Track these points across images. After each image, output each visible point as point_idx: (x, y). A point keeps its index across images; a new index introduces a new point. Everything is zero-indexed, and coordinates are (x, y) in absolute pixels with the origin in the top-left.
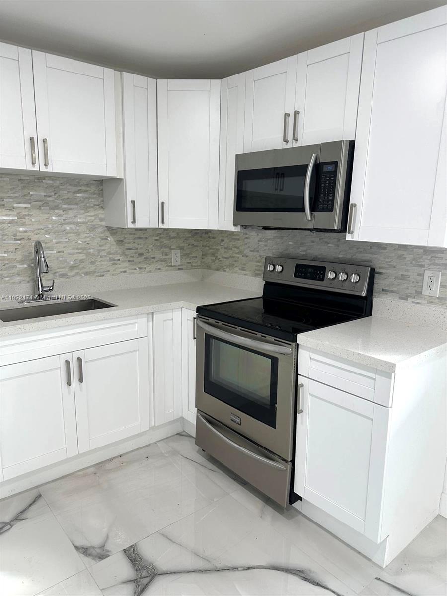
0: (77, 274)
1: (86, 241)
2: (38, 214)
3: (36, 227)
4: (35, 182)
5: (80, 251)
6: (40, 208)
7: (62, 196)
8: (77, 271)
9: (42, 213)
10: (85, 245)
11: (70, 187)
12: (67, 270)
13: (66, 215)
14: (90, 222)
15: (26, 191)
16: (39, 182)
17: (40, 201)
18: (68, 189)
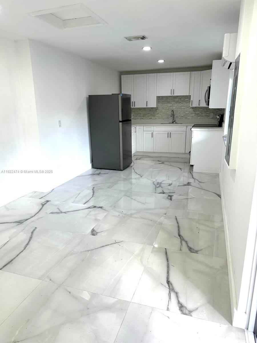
3: (176, 107)
5: (184, 113)
7: (182, 100)
9: (177, 104)
13: (182, 104)
17: (177, 101)
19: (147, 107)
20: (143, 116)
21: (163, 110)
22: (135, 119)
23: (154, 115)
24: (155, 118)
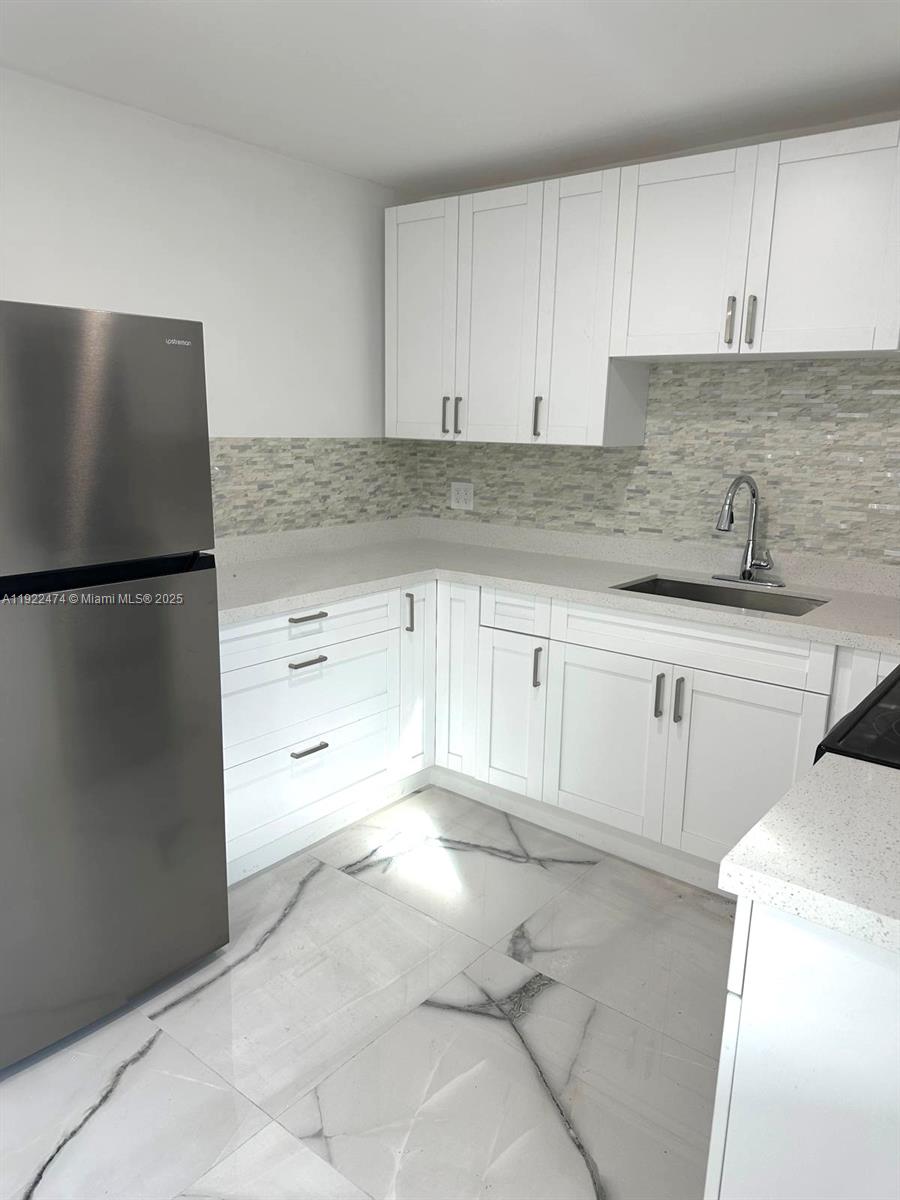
0: (842, 550)
1: (873, 487)
2: (790, 429)
3: (781, 452)
4: (792, 372)
5: (857, 505)
6: (793, 418)
7: (840, 395)
8: (842, 544)
9: (796, 428)
10: (871, 494)
11: (859, 377)
12: (822, 538)
13: (842, 433)
14: (892, 447)
15: (775, 388)
16: (800, 371)
17: (797, 405)
18: (857, 381)
19: (541, 441)
20: (535, 504)
21: (677, 469)
22: (486, 520)
23: (609, 503)
24: (612, 524)
